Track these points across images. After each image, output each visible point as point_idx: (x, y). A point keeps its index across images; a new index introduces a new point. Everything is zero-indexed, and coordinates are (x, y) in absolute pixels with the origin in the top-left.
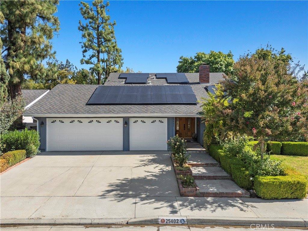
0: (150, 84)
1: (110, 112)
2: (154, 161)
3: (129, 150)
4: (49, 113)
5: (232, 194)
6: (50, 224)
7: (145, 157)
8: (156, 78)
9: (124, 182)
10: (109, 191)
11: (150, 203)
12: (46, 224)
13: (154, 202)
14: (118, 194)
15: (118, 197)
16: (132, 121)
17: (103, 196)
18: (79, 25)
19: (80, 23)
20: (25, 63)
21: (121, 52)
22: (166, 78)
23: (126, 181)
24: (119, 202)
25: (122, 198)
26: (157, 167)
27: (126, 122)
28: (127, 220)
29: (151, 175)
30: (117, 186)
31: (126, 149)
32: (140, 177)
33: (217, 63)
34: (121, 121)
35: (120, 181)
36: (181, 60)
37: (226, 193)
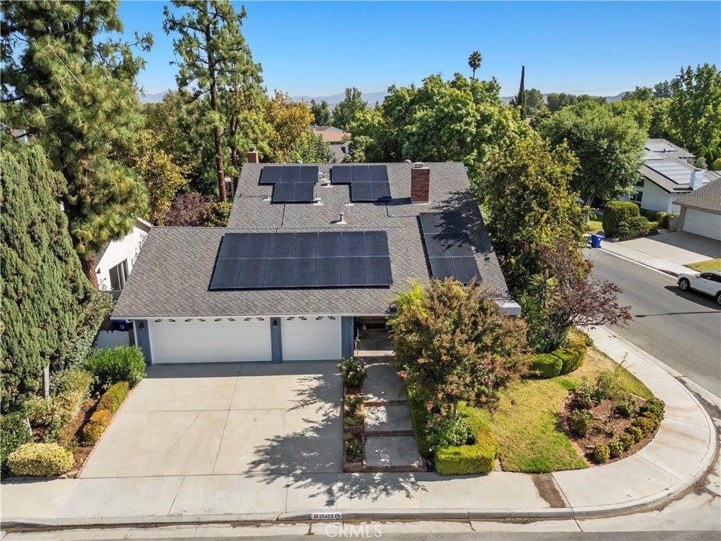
0: (319, 204)
1: (248, 309)
2: (318, 394)
3: (281, 361)
5: (406, 467)
7: (306, 383)
8: (332, 184)
9: (275, 444)
10: (256, 464)
11: (305, 486)
13: (310, 484)
14: (268, 470)
15: (268, 474)
16: (284, 321)
22: (349, 183)
23: (278, 441)
24: (268, 483)
25: (272, 476)
28: (277, 515)
29: (312, 427)
30: (266, 452)
32: (295, 434)
34: (267, 320)
35: (269, 443)
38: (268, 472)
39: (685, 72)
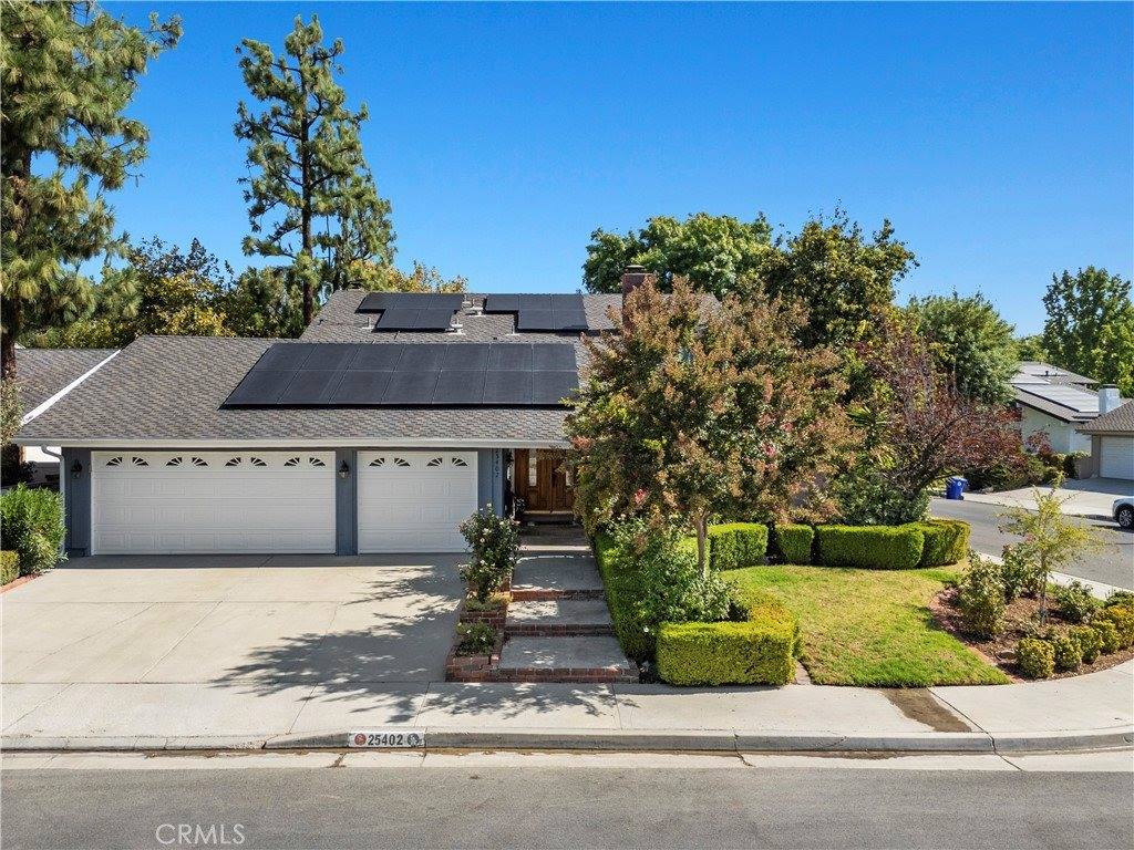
0: (459, 333)
1: (291, 432)
2: (417, 586)
3: (355, 553)
4: (100, 436)
5: (591, 672)
6: (51, 750)
7: (397, 574)
8: (485, 312)
9: (300, 644)
10: (244, 669)
11: (348, 698)
12: (41, 750)
13: (361, 695)
14: (269, 677)
15: (269, 684)
16: (365, 460)
17: (224, 682)
18: (238, 118)
19: (240, 111)
20: (23, 276)
21: (388, 210)
22: (515, 313)
23: (307, 641)
24: (262, 695)
25: (276, 686)
26: (418, 601)
27: (347, 464)
28: (265, 739)
29: (390, 624)
30: (276, 655)
31: (347, 549)
32: (352, 632)
33: (708, 257)
34: (330, 459)
35: (288, 643)
36: (595, 243)
37: (575, 672)
38: (271, 680)
39: (1059, 280)
